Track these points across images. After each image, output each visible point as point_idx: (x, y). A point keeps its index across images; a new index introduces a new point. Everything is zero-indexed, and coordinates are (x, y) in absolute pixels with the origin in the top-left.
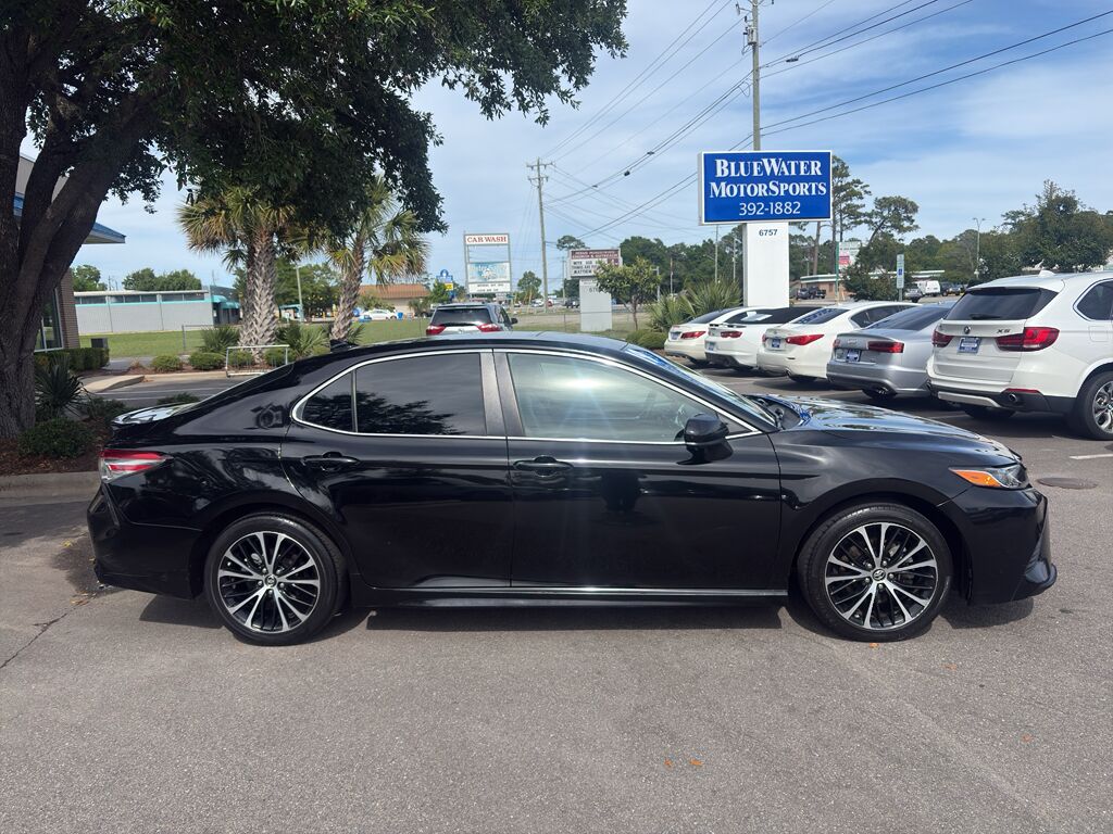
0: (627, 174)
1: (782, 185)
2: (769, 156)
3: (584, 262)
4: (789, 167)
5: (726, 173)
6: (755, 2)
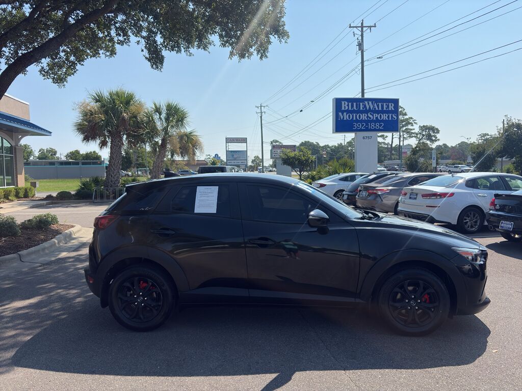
0: (301, 111)
2: (368, 100)
3: (279, 151)
4: (378, 108)
5: (347, 108)
6: (362, 31)
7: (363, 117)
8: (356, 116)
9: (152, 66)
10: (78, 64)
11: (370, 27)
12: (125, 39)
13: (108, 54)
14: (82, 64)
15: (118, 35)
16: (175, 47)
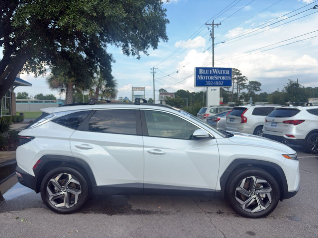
0: (177, 72)
1: (218, 77)
2: (214, 68)
3: (164, 96)
4: (220, 72)
5: (202, 73)
6: (213, 27)
7: (212, 78)
8: (207, 78)
11: (218, 25)
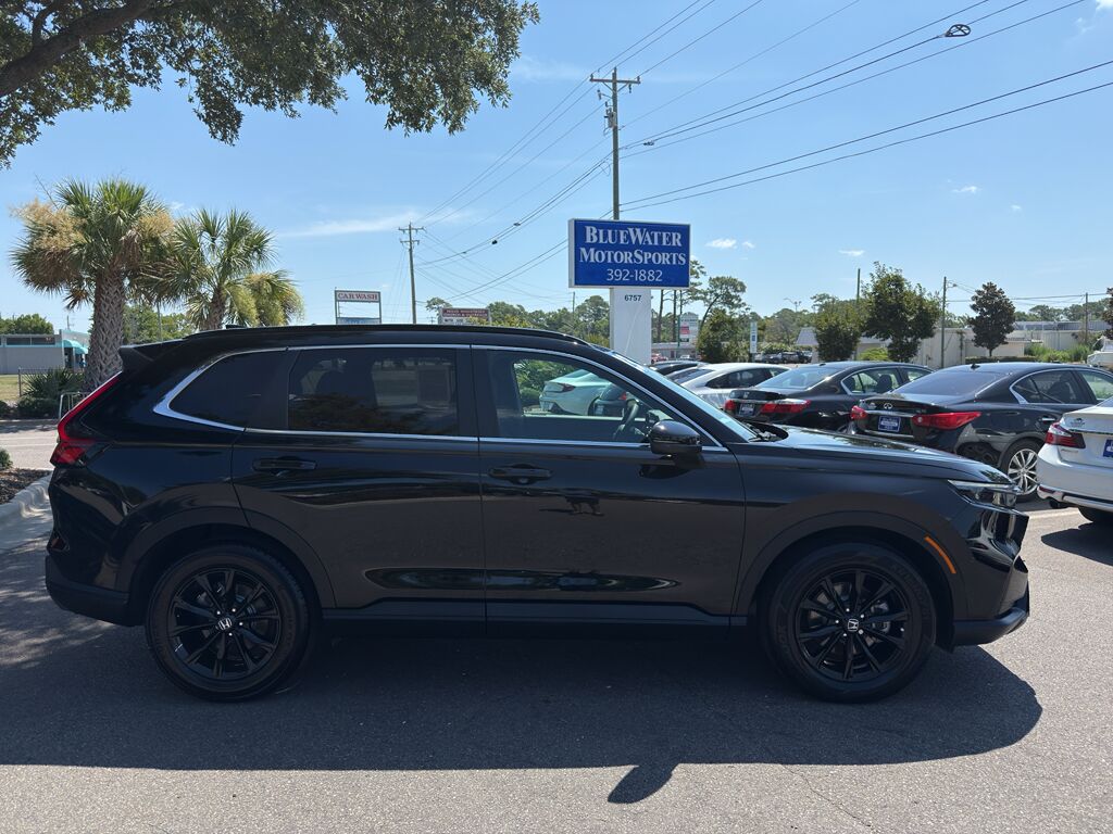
0: (495, 242)
1: (646, 254)
2: (635, 225)
3: (455, 320)
4: (652, 237)
5: (594, 241)
6: (615, 89)
7: (626, 257)
8: (612, 255)
9: (213, 134)
10: (41, 122)
11: (630, 83)
12: (150, 75)
13: (111, 102)
14: (52, 123)
15: (135, 65)
16: (263, 96)
